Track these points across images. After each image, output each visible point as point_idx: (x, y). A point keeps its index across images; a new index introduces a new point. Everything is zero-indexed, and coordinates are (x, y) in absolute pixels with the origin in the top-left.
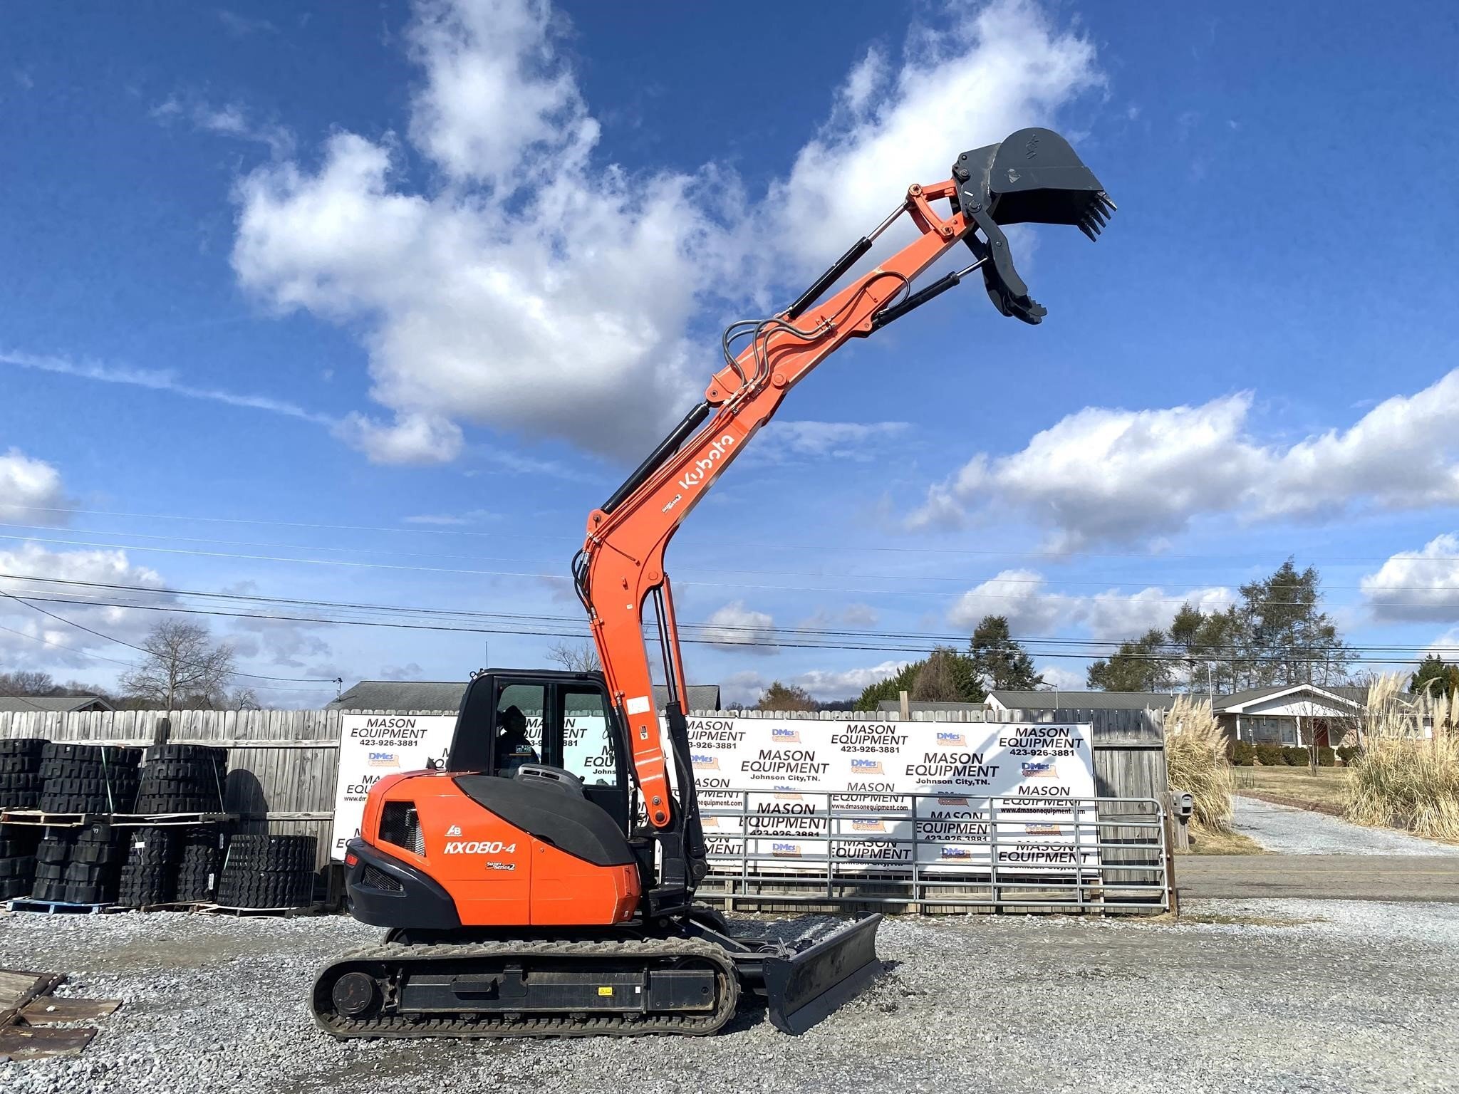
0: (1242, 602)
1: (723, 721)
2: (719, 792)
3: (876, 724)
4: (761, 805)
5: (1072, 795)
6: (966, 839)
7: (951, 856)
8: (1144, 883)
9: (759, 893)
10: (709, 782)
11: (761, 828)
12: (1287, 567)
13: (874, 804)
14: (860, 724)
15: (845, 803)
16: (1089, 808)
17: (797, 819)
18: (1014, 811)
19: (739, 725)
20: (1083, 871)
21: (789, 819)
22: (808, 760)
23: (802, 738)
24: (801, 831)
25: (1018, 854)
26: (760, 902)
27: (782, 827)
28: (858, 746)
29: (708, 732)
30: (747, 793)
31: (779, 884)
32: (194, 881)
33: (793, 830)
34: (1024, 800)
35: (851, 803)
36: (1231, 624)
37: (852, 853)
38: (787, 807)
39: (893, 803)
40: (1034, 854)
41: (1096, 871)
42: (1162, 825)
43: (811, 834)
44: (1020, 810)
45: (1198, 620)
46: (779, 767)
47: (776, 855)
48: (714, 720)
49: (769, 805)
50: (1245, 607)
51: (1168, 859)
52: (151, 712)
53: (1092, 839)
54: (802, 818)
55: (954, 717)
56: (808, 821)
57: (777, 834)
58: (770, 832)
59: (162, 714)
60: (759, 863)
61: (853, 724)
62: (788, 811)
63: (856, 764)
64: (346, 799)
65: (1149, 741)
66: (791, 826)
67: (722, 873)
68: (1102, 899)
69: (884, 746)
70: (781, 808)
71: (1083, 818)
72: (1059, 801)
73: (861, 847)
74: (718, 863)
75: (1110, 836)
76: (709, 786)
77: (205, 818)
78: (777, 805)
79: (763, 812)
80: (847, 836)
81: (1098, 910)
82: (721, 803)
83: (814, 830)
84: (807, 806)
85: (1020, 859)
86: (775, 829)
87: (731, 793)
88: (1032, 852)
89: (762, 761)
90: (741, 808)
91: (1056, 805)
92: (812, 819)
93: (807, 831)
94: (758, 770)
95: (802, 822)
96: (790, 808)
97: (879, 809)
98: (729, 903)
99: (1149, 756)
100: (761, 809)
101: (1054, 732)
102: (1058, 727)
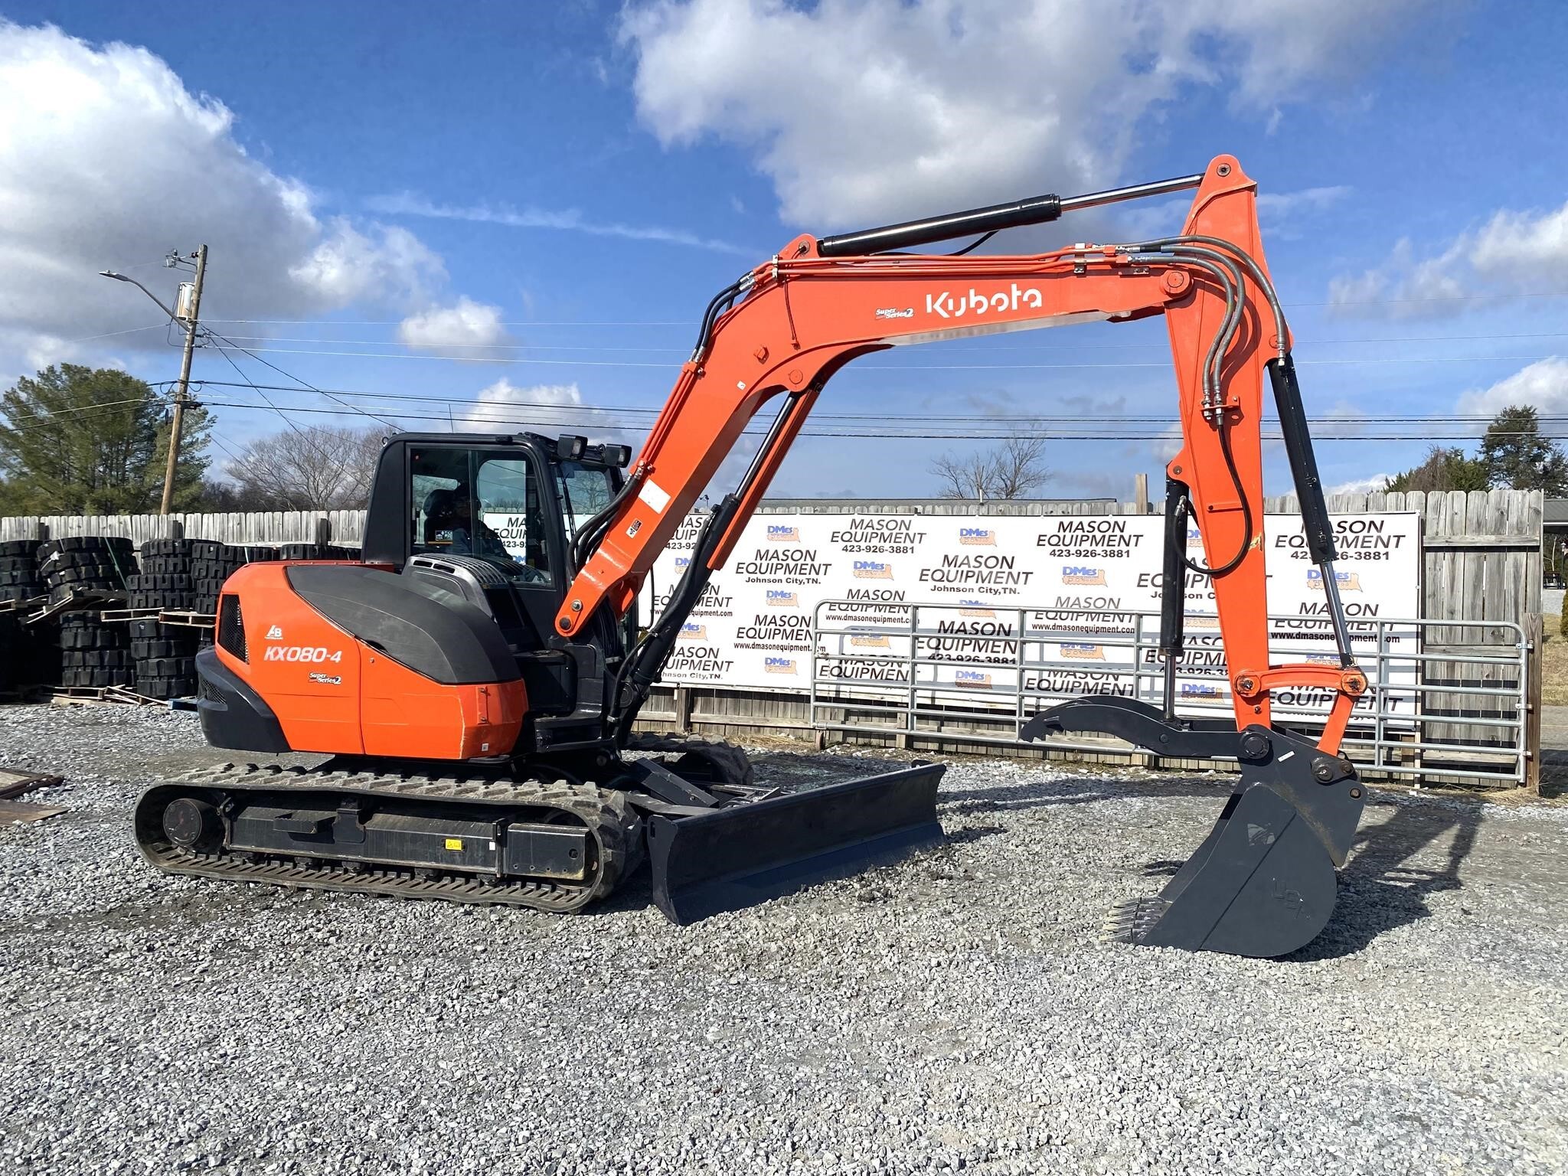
1: (899, 519)
2: (891, 607)
3: (1099, 519)
4: (942, 623)
5: (1381, 615)
6: (1218, 673)
7: (1194, 695)
8: (1493, 743)
9: (939, 730)
10: (879, 594)
11: (942, 652)
13: (1090, 624)
14: (1076, 521)
15: (1051, 623)
16: (1407, 635)
17: (987, 641)
18: (1290, 636)
19: (918, 523)
20: (1390, 722)
21: (977, 641)
22: (1005, 567)
23: (998, 539)
24: (993, 656)
25: (1293, 696)
26: (942, 741)
27: (968, 651)
28: (1073, 549)
29: (879, 532)
30: (916, 608)
31: (966, 720)
33: (983, 655)
34: (1306, 621)
35: (1059, 622)
37: (1058, 686)
38: (975, 626)
39: (1117, 623)
40: (1316, 696)
41: (1412, 723)
42: (1522, 661)
43: (1005, 661)
44: (1300, 636)
46: (967, 577)
47: (959, 685)
48: (887, 518)
49: (953, 623)
51: (1528, 711)
52: (314, 513)
53: (1409, 679)
54: (994, 641)
56: (1002, 644)
57: (962, 660)
58: (954, 656)
59: (323, 515)
60: (938, 694)
61: (1066, 520)
62: (977, 631)
63: (1069, 574)
65: (1517, 538)
66: (980, 650)
67: (894, 704)
68: (1418, 762)
69: (1109, 549)
70: (968, 628)
71: (1394, 648)
72: (1360, 623)
73: (1071, 679)
74: (889, 691)
75: (1442, 674)
76: (880, 599)
78: (963, 623)
79: (946, 631)
80: (1052, 664)
81: (1411, 777)
82: (894, 620)
83: (1009, 655)
84: (1001, 625)
85: (1295, 702)
86: (959, 652)
87: (905, 608)
88: (1313, 693)
89: (946, 569)
90: (909, 625)
91: (1355, 630)
92: (1007, 643)
93: (1001, 656)
94: (940, 580)
95: (994, 646)
96: (979, 627)
97: (1098, 631)
98: (901, 741)
99: (1516, 559)
100: (944, 628)
101: (1361, 526)
102: (1367, 519)
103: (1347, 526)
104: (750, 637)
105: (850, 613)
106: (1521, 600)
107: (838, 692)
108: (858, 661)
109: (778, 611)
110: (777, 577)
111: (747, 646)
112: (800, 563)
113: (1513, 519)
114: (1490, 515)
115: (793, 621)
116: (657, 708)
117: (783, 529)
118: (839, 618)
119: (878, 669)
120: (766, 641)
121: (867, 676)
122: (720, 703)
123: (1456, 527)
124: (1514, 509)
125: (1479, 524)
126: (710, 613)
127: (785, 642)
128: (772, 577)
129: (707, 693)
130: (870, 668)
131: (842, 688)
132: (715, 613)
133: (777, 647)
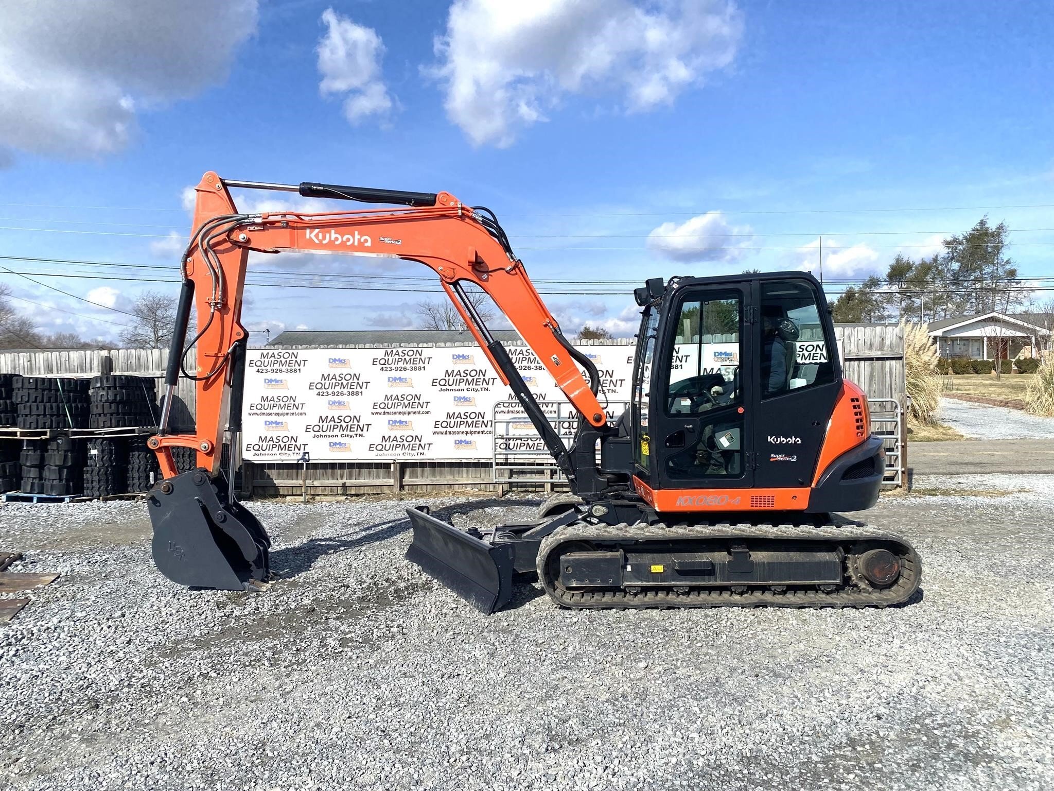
0: (943, 252)
11: (571, 430)
12: (982, 223)
22: (608, 377)
23: (603, 360)
29: (527, 357)
30: (559, 404)
32: (139, 477)
36: (934, 269)
42: (899, 419)
45: (909, 267)
50: (947, 256)
51: (903, 447)
52: (96, 352)
55: (728, 339)
59: (104, 353)
64: (250, 414)
65: (891, 353)
67: (542, 464)
74: (539, 457)
77: (140, 431)
79: (573, 418)
87: (547, 404)
90: (555, 415)
98: (548, 487)
99: (890, 365)
100: (571, 416)
101: (811, 347)
102: (815, 344)
103: (804, 348)
104: (444, 427)
105: (511, 409)
106: (893, 387)
107: (507, 459)
108: (517, 439)
109: (462, 409)
110: (460, 387)
111: (442, 433)
112: (475, 378)
113: (888, 342)
114: (878, 339)
115: (473, 416)
116: (378, 477)
117: (463, 357)
118: (504, 412)
119: (531, 443)
120: (455, 429)
121: (523, 448)
122: (423, 471)
123: (860, 346)
124: (889, 336)
125: (871, 345)
126: (415, 413)
127: (468, 429)
128: (457, 388)
129: (413, 465)
130: (526, 443)
131: (509, 456)
132: (419, 413)
133: (463, 433)
